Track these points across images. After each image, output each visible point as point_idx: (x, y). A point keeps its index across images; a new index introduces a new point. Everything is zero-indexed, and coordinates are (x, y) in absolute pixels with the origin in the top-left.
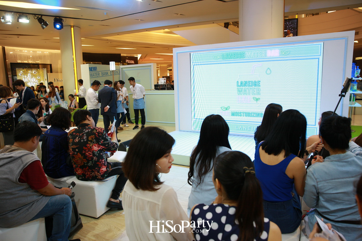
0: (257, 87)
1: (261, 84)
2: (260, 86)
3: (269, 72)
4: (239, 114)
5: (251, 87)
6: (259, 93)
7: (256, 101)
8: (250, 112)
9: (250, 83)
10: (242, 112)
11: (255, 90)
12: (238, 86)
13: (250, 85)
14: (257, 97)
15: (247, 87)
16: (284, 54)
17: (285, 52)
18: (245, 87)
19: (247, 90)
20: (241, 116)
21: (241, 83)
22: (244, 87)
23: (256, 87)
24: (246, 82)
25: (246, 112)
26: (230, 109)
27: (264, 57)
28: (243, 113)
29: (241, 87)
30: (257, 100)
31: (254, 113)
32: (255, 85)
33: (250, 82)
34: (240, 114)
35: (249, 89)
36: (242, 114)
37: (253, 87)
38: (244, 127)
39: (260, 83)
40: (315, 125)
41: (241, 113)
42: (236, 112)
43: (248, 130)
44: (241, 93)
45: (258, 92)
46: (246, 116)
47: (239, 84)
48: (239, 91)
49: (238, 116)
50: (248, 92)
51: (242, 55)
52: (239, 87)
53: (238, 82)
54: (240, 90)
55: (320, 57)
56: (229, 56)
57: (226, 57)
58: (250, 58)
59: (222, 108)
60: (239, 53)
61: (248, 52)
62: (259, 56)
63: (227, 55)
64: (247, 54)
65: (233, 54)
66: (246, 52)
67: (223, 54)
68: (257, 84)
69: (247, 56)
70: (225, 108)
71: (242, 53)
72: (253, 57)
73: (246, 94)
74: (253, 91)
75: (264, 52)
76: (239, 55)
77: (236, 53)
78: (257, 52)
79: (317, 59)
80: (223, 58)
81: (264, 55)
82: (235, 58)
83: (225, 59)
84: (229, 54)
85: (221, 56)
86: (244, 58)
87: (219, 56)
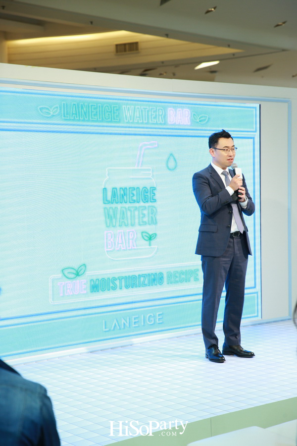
0: (150, 204)
1: (158, 195)
2: (155, 201)
3: (172, 164)
4: (111, 285)
5: (137, 205)
6: (154, 222)
7: (147, 243)
8: (137, 274)
9: (135, 192)
10: (117, 276)
11: (145, 212)
12: (105, 201)
13: (135, 198)
14: (150, 229)
15: (127, 205)
16: (198, 120)
17: (201, 117)
18: (124, 205)
19: (129, 213)
20: (114, 289)
21: (114, 194)
22: (119, 206)
23: (147, 205)
24: (125, 189)
25: (127, 275)
26: (88, 273)
27: (161, 124)
28: (120, 279)
29: (114, 206)
30: (150, 238)
31: (144, 276)
32: (146, 200)
33: (134, 189)
34: (113, 283)
35: (132, 210)
36: (117, 282)
37: (142, 204)
38: (123, 321)
39: (155, 192)
40: (255, 287)
41: (114, 279)
42: (103, 279)
43: (134, 326)
44: (114, 220)
45: (152, 217)
46: (127, 287)
47: (109, 198)
48: (110, 217)
49: (109, 290)
50: (129, 217)
51: (114, 113)
52: (108, 206)
53: (105, 189)
54: (111, 212)
55: (255, 135)
56: (81, 112)
57: (73, 114)
58: (133, 123)
59: (66, 272)
60: (108, 106)
61: (129, 108)
62: (152, 121)
63: (77, 107)
64: (126, 114)
65: (93, 107)
66: (123, 106)
67: (66, 105)
68: (149, 196)
69: (126, 116)
70: (74, 272)
71: (114, 107)
72: (138, 123)
73: (125, 225)
74: (141, 216)
75: (162, 112)
76: (107, 112)
77: (99, 106)
78: (146, 110)
79: (252, 140)
80: (64, 116)
81: (162, 118)
82: (96, 119)
83: (70, 120)
84: (82, 105)
85: (60, 107)
86: (119, 122)
87: (54, 109)
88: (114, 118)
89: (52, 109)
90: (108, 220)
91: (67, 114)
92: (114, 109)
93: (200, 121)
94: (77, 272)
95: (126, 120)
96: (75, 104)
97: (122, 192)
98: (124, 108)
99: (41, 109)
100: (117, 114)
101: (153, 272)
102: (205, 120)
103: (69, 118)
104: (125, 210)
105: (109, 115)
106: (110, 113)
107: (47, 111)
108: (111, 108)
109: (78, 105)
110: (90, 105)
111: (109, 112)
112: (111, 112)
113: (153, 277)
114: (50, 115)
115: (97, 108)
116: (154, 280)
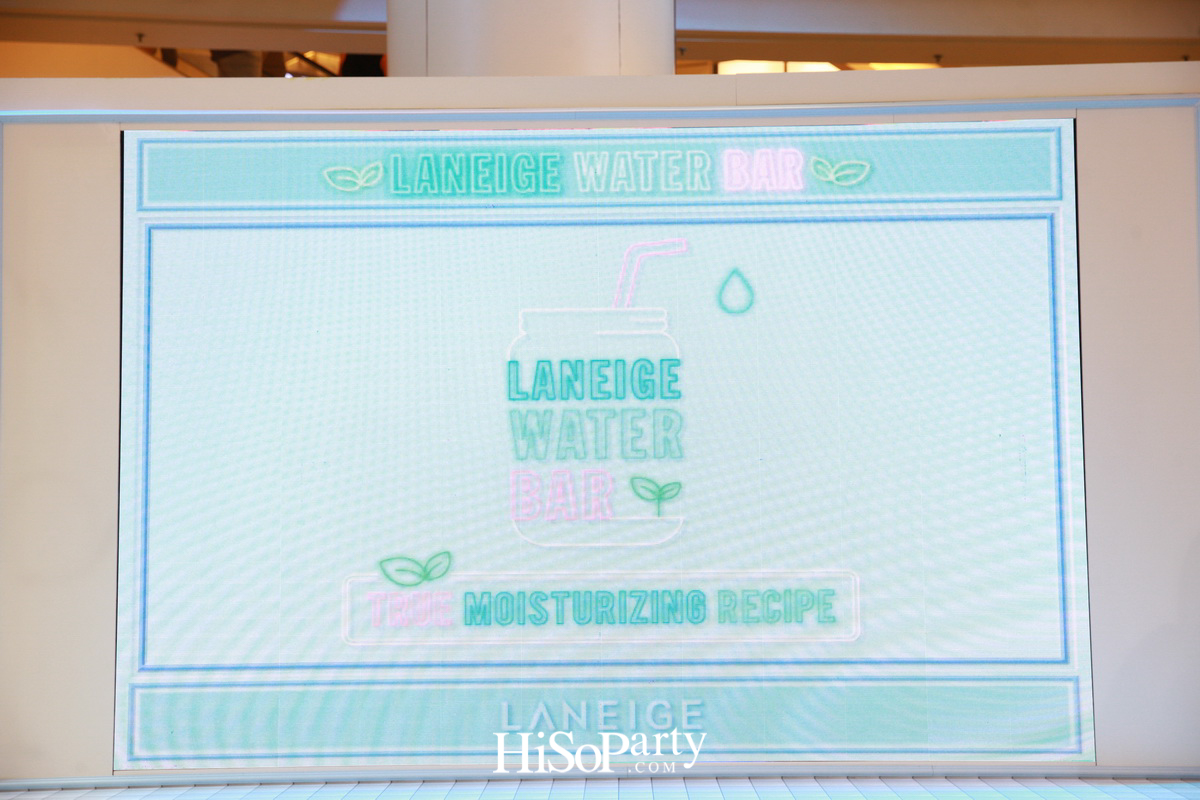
0: (659, 403)
1: (686, 381)
2: (678, 395)
3: (735, 297)
4: (530, 611)
5: (615, 404)
6: (670, 449)
7: (653, 507)
8: (614, 589)
9: (609, 372)
10: (548, 590)
11: (645, 424)
12: (515, 393)
13: (609, 387)
14: (661, 472)
15: (587, 404)
16: (832, 177)
17: (842, 168)
18: (573, 403)
19: (589, 426)
20: (540, 620)
21: (543, 372)
22: (558, 406)
23: (649, 405)
24: (576, 365)
25: (582, 588)
26: (457, 576)
27: (700, 191)
28: (559, 597)
29: (543, 405)
30: (661, 494)
32: (645, 390)
33: (607, 363)
34: (536, 605)
35: (601, 417)
36: (551, 607)
37: (632, 402)
38: (567, 711)
39: (676, 371)
40: (1066, 661)
42: (504, 594)
44: (541, 444)
45: (666, 440)
46: (581, 621)
47: (527, 384)
48: (528, 436)
49: (522, 624)
50: (591, 437)
51: (546, 171)
52: (524, 406)
53: (514, 364)
54: (533, 423)
55: (1057, 208)
56: (447, 176)
57: (421, 181)
58: (607, 193)
59: (391, 568)
60: (527, 157)
61: (592, 157)
62: (667, 186)
63: (433, 164)
64: (585, 170)
65: (480, 161)
66: (575, 154)
67: (403, 160)
68: (658, 381)
69: (583, 180)
70: (418, 569)
71: (545, 158)
72: (622, 193)
73: (576, 456)
74: (630, 434)
75: (705, 161)
76: (525, 170)
77: (501, 158)
78: (650, 159)
79: (1045, 223)
80: (397, 188)
81: (702, 178)
82: (490, 191)
83: (412, 195)
84: (448, 159)
85: (386, 170)
86: (561, 194)
87: (368, 172)
88: (545, 182)
89: (363, 172)
90: (522, 444)
91: (404, 182)
92: (545, 162)
93: (837, 179)
94: (425, 569)
95: (584, 186)
96: (428, 158)
97: (568, 372)
98: (579, 156)
99: (332, 175)
100: (556, 174)
101: (673, 586)
102: (856, 175)
103: (409, 192)
104: (576, 419)
105: (529, 177)
106: (533, 174)
107: (348, 178)
108: (537, 161)
109: (437, 159)
110: (473, 156)
111: (532, 170)
112: (536, 169)
113: (668, 600)
114: (357, 188)
115: (492, 163)
116: (673, 609)
